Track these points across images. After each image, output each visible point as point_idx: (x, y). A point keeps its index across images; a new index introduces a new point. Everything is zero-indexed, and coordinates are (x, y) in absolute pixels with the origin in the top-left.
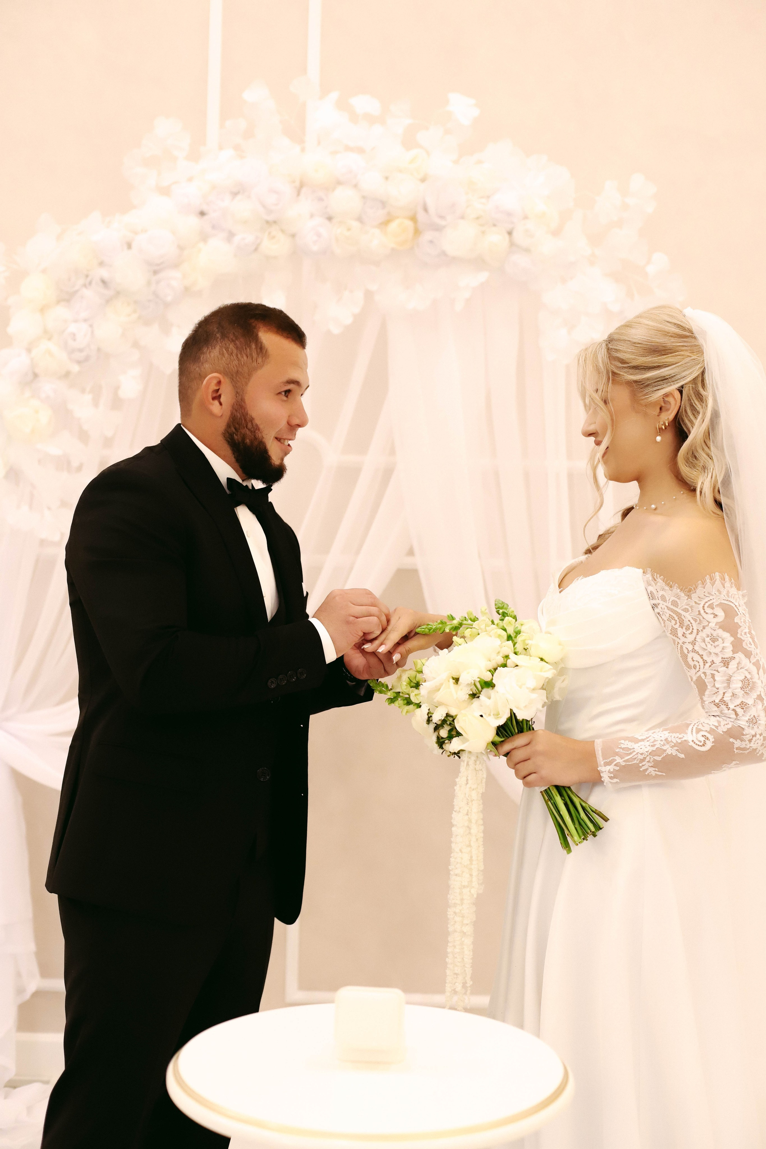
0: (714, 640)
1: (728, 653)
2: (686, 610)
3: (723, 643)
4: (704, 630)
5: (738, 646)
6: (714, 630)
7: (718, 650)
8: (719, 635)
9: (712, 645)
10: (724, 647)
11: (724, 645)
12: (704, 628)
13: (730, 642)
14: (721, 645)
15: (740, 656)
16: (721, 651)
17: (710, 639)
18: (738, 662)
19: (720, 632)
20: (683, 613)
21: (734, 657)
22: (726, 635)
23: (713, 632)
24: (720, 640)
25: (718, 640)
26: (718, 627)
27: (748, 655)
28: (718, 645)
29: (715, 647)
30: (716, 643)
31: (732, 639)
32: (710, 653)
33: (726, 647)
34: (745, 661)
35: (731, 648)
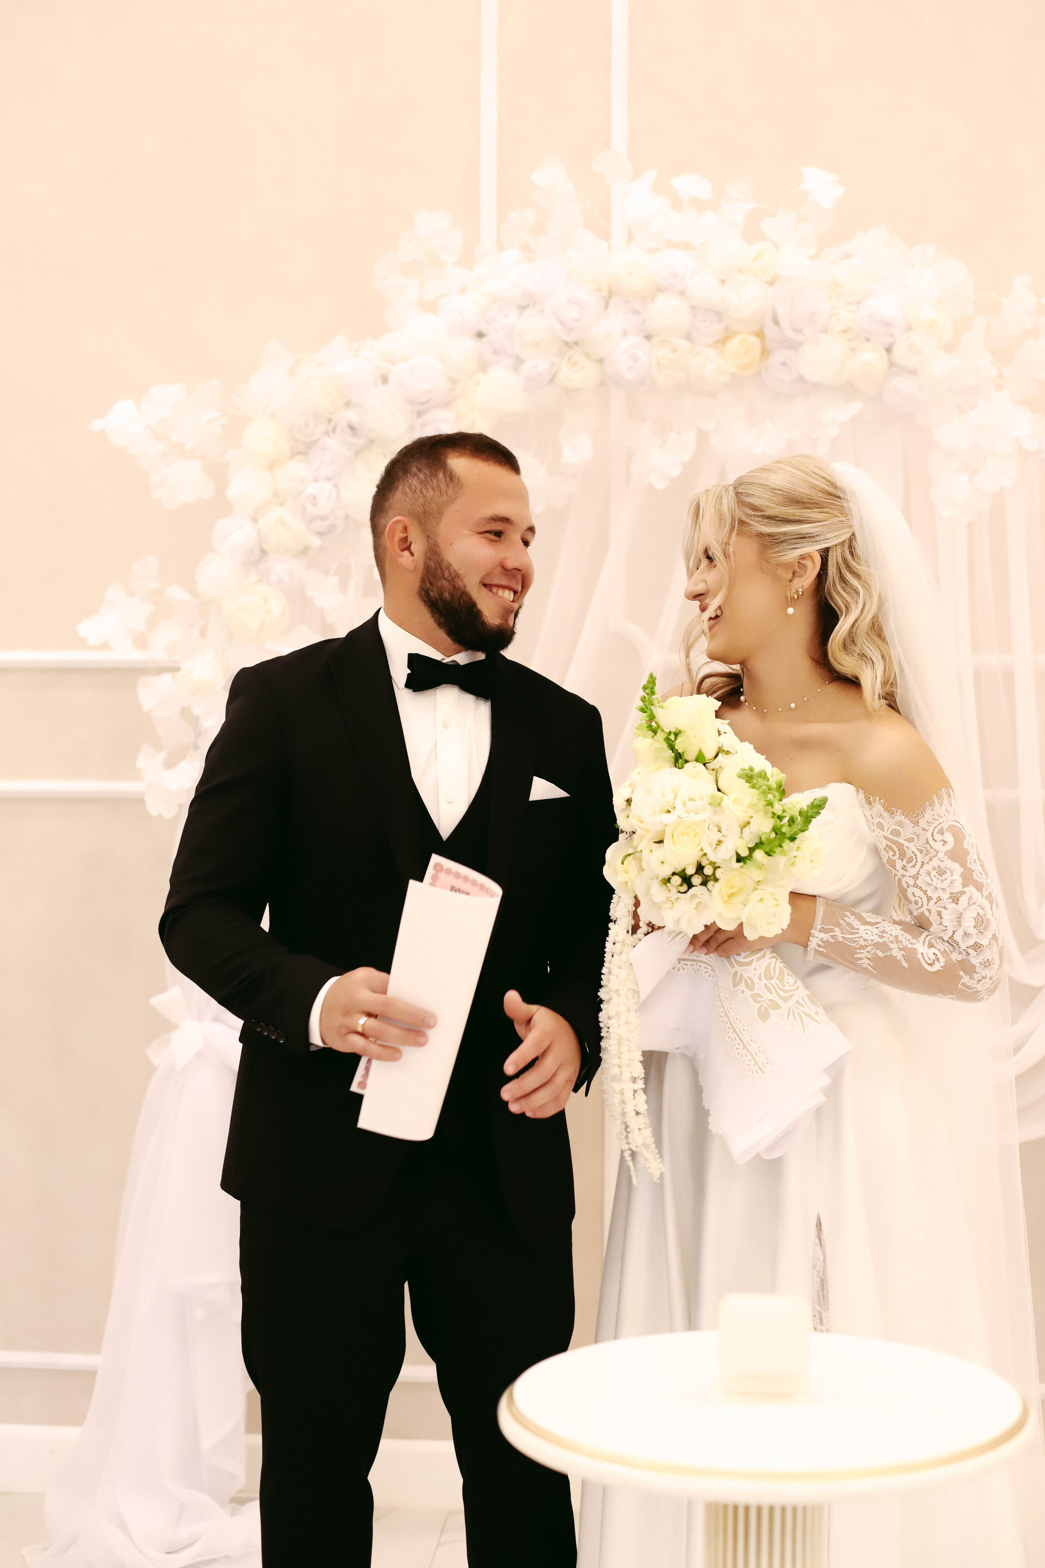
0: (941, 872)
1: (958, 887)
2: (910, 840)
3: (952, 875)
4: (930, 862)
5: (968, 878)
6: (942, 861)
7: (945, 884)
8: (948, 866)
9: (938, 879)
10: (952, 880)
11: (953, 878)
12: (931, 860)
13: (959, 873)
14: (949, 879)
15: (971, 889)
16: (949, 886)
17: (937, 872)
18: (968, 897)
19: (949, 863)
20: (906, 843)
21: (965, 892)
22: (955, 866)
23: (940, 863)
24: (948, 872)
25: (946, 873)
26: (947, 857)
27: (979, 887)
28: (946, 879)
29: (942, 881)
30: (944, 877)
31: (962, 870)
32: (936, 889)
33: (955, 880)
34: (977, 895)
35: (961, 881)
